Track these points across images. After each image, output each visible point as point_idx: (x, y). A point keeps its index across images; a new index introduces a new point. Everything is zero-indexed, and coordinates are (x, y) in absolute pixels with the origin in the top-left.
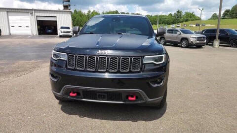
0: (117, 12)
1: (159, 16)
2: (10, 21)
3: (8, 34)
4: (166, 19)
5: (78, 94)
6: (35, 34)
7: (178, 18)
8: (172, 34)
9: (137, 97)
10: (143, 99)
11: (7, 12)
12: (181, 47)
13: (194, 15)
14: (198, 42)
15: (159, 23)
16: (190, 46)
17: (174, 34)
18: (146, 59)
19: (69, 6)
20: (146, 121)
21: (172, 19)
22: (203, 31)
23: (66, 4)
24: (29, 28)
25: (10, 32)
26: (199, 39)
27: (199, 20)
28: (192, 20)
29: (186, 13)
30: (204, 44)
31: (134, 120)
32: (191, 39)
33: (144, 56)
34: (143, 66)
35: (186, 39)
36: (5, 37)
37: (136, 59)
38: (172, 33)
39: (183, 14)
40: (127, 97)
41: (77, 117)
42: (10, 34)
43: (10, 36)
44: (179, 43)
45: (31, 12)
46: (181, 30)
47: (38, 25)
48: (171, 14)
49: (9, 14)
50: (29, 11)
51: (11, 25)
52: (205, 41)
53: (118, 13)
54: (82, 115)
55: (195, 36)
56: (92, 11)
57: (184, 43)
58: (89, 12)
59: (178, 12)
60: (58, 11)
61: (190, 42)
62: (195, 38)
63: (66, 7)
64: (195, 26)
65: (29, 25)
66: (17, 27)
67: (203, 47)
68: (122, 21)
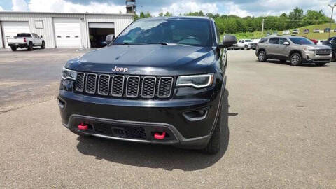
0: (201, 14)
1: (266, 18)
2: (56, 30)
3: (54, 47)
4: (276, 21)
5: (90, 127)
6: (86, 47)
7: (296, 20)
8: (277, 45)
9: (167, 135)
10: (174, 138)
11: (53, 18)
12: (290, 64)
13: (322, 15)
14: (318, 57)
15: (265, 29)
16: (304, 63)
17: (279, 45)
18: (182, 80)
19: (134, 7)
20: (185, 170)
21: (286, 22)
22: (330, 39)
23: (130, 4)
24: (79, 39)
25: (55, 44)
26: (319, 52)
27: (330, 22)
28: (319, 23)
29: (309, 12)
30: (328, 61)
31: (168, 167)
32: (306, 52)
33: (177, 76)
34: (175, 90)
35: (298, 52)
36: (50, 50)
37: (166, 79)
38: (277, 43)
39: (305, 13)
40: (153, 134)
41: (94, 157)
42: (56, 47)
43: (56, 49)
44: (287, 58)
45: (82, 17)
46: (291, 39)
47: (90, 35)
48: (284, 15)
49: (55, 20)
50: (80, 16)
51: (57, 35)
52: (331, 55)
53: (203, 15)
54: (100, 156)
55: (313, 48)
56: (165, 13)
57: (295, 59)
58: (161, 15)
59: (297, 10)
60: (119, 16)
61: (305, 57)
62: (314, 50)
63: (129, 9)
64: (323, 32)
65: (79, 35)
66: (64, 38)
67: (327, 64)
68: (173, 27)
